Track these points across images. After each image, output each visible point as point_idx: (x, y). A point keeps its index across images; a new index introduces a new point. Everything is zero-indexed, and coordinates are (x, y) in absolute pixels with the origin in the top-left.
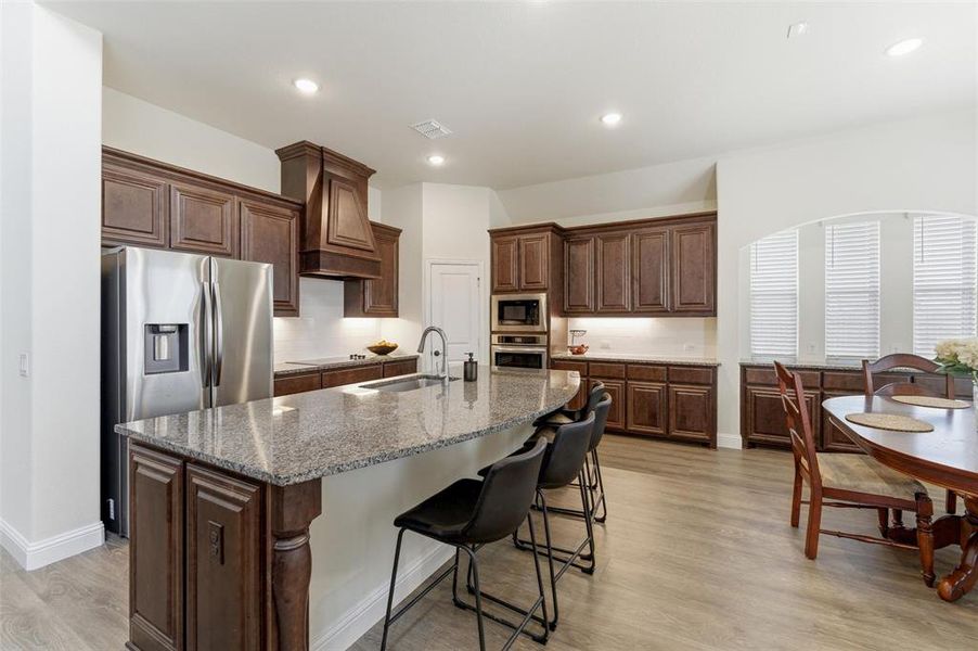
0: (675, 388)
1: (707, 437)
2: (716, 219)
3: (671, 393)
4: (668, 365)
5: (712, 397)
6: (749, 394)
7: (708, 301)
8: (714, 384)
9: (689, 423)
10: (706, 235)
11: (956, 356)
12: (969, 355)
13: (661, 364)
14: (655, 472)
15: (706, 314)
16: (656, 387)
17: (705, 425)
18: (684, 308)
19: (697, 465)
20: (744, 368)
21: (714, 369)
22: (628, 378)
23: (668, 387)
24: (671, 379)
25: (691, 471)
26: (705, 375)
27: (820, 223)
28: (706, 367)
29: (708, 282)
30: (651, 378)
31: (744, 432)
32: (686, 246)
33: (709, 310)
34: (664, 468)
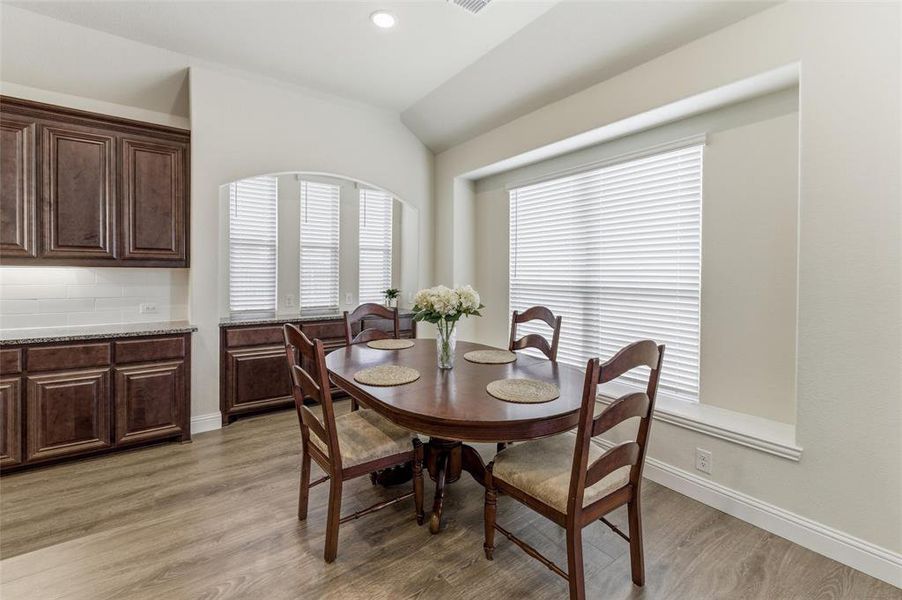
0: (125, 371)
1: (178, 428)
2: (188, 141)
3: (120, 382)
4: (112, 340)
5: (184, 373)
6: (230, 360)
7: (177, 246)
8: (187, 358)
9: (150, 417)
10: (174, 159)
11: (432, 306)
12: (442, 304)
13: (102, 340)
14: (88, 528)
15: (174, 263)
16: (90, 376)
17: (175, 413)
18: (139, 254)
19: (165, 478)
20: (224, 330)
21: (187, 335)
22: (28, 370)
23: (113, 372)
24: (119, 360)
25: (157, 494)
26: (174, 345)
27: (296, 176)
28: (176, 335)
29: (177, 222)
30: (82, 362)
31: (224, 406)
32: (143, 166)
33: (180, 260)
34: (106, 512)
